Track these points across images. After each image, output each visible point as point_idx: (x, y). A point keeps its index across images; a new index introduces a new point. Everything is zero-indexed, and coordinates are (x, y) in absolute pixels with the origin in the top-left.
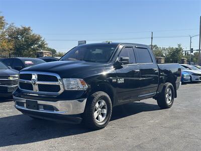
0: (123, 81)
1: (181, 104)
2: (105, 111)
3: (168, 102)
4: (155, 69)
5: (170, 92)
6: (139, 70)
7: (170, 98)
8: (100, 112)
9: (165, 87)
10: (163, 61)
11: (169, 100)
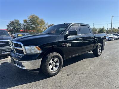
0: (71, 45)
1: (106, 53)
2: (58, 64)
3: (99, 53)
4: (92, 37)
5: (100, 48)
6: (81, 38)
7: (100, 51)
8: (54, 65)
9: (97, 46)
10: (97, 33)
11: (100, 52)
